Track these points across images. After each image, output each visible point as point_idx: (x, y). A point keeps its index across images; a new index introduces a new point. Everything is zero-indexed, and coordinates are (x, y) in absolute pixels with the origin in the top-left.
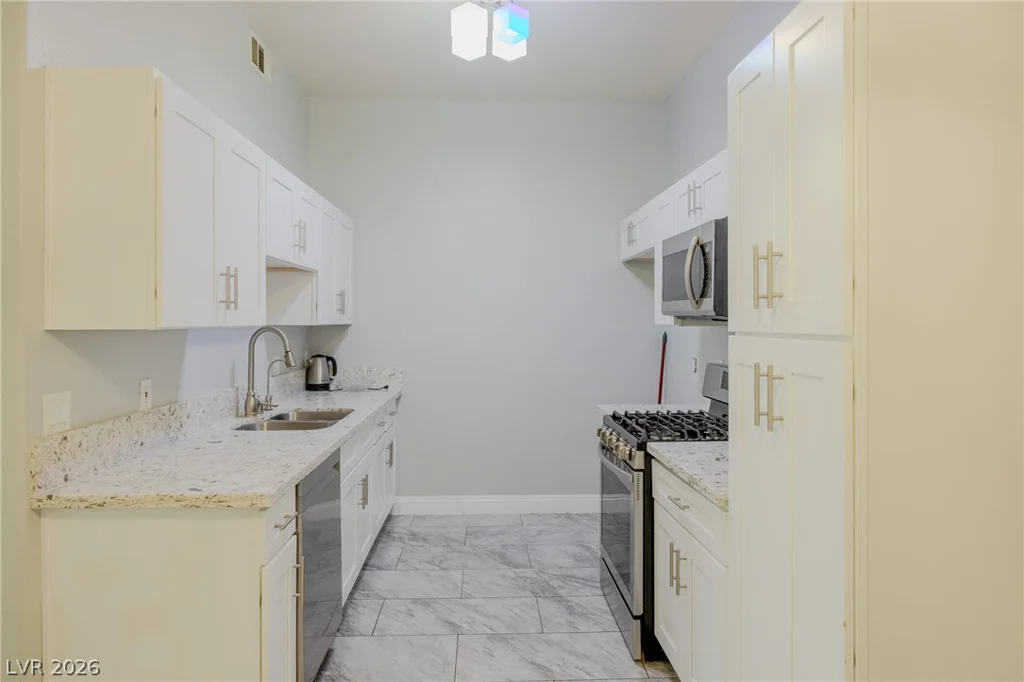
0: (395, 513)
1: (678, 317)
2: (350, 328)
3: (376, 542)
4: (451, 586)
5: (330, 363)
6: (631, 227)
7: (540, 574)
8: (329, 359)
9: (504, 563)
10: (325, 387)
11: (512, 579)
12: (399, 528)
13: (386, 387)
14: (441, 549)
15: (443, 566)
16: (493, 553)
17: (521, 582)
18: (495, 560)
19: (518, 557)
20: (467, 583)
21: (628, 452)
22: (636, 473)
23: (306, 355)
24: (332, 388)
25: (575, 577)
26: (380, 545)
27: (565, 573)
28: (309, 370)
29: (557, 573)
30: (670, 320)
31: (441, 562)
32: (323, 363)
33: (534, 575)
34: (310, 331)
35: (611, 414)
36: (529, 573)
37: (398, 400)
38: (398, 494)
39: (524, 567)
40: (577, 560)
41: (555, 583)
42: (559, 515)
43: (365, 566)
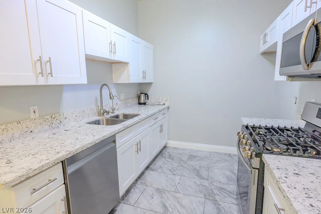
0: (168, 146)
1: (290, 76)
2: (153, 84)
3: (156, 157)
4: (173, 184)
5: (146, 95)
6: (265, 35)
7: (211, 185)
8: (145, 94)
9: (197, 175)
10: (145, 104)
11: (198, 185)
12: (166, 153)
13: (164, 104)
14: (177, 164)
15: (174, 173)
16: (195, 169)
17: (201, 188)
18: (195, 173)
19: (204, 173)
20: (180, 184)
21: (250, 154)
22: (253, 170)
23: (139, 93)
24: (147, 104)
25: (225, 190)
26: (157, 159)
27: (222, 186)
28: (139, 98)
29: (218, 186)
30: (284, 78)
31: (174, 171)
32: (143, 95)
33: (208, 185)
34: (140, 84)
35: (246, 124)
36: (206, 183)
37: (168, 108)
38: (168, 140)
39: (205, 179)
40: (228, 180)
41: (216, 191)
42: (226, 154)
43: (147, 168)
